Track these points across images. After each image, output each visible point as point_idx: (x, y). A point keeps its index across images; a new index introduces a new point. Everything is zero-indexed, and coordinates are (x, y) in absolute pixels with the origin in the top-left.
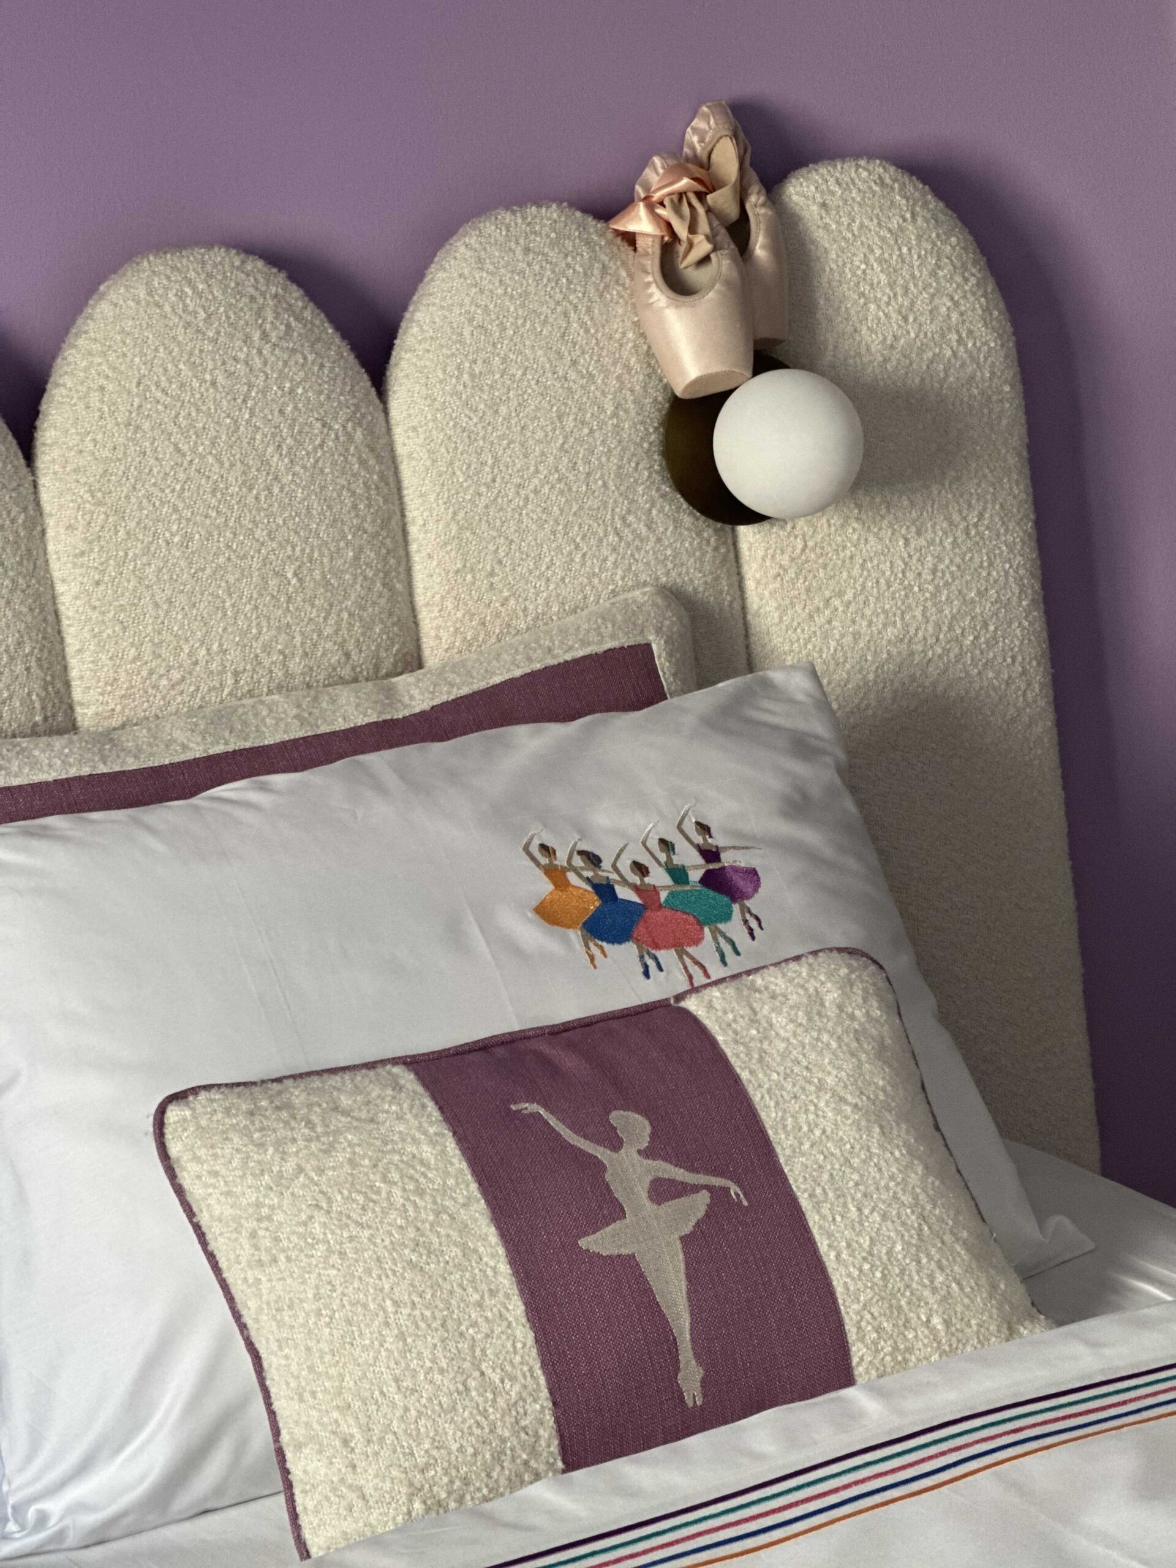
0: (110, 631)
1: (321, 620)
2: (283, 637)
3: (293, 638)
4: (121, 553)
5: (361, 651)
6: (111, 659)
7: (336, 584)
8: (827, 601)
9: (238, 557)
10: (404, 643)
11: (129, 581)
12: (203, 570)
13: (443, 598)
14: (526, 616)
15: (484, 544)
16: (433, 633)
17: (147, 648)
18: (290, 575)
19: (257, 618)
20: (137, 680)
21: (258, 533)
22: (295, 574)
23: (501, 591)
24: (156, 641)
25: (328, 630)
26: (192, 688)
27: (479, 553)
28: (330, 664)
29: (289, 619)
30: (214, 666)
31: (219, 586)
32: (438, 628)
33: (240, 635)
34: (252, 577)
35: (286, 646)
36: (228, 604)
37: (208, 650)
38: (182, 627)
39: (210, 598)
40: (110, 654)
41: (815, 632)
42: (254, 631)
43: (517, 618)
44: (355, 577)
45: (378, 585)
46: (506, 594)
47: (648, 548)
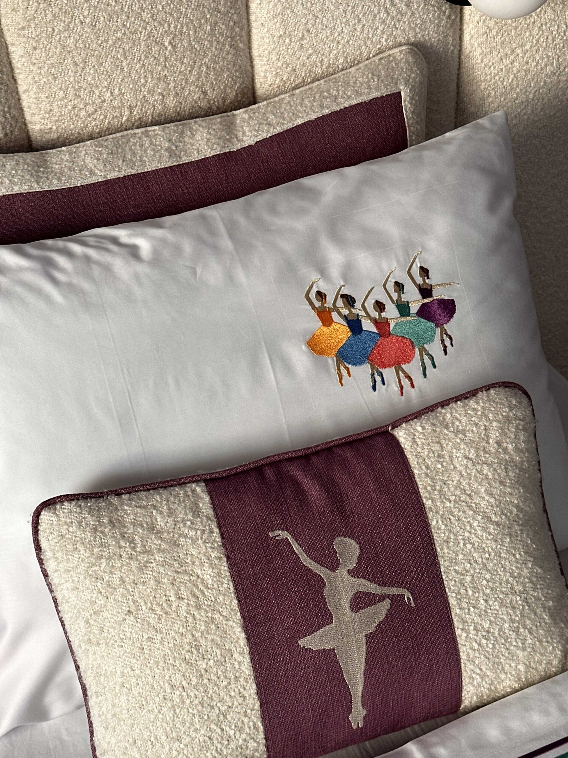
0: (45, 80)
1: (188, 72)
2: (162, 85)
3: (169, 84)
4: (50, 29)
5: (214, 90)
6: (47, 97)
7: (198, 49)
8: (513, 51)
9: (131, 32)
10: (243, 82)
11: (56, 48)
12: (107, 41)
13: (269, 53)
14: (322, 65)
15: (298, 18)
16: (262, 74)
17: (71, 91)
18: (166, 44)
19: (145, 72)
20: (65, 111)
21: (144, 15)
22: (170, 43)
23: (308, 50)
24: (77, 87)
25: (192, 79)
26: (102, 117)
27: (295, 26)
28: (193, 100)
29: (166, 72)
30: (116, 103)
31: (119, 52)
32: (266, 71)
33: (133, 83)
34: (141, 46)
35: (164, 90)
36: (124, 64)
37: (111, 93)
38: (94, 79)
39: (112, 60)
40: (47, 95)
41: (502, 69)
42: (142, 81)
43: (317, 66)
44: (211, 42)
45: (227, 47)
46: (310, 51)
47: (405, 19)
